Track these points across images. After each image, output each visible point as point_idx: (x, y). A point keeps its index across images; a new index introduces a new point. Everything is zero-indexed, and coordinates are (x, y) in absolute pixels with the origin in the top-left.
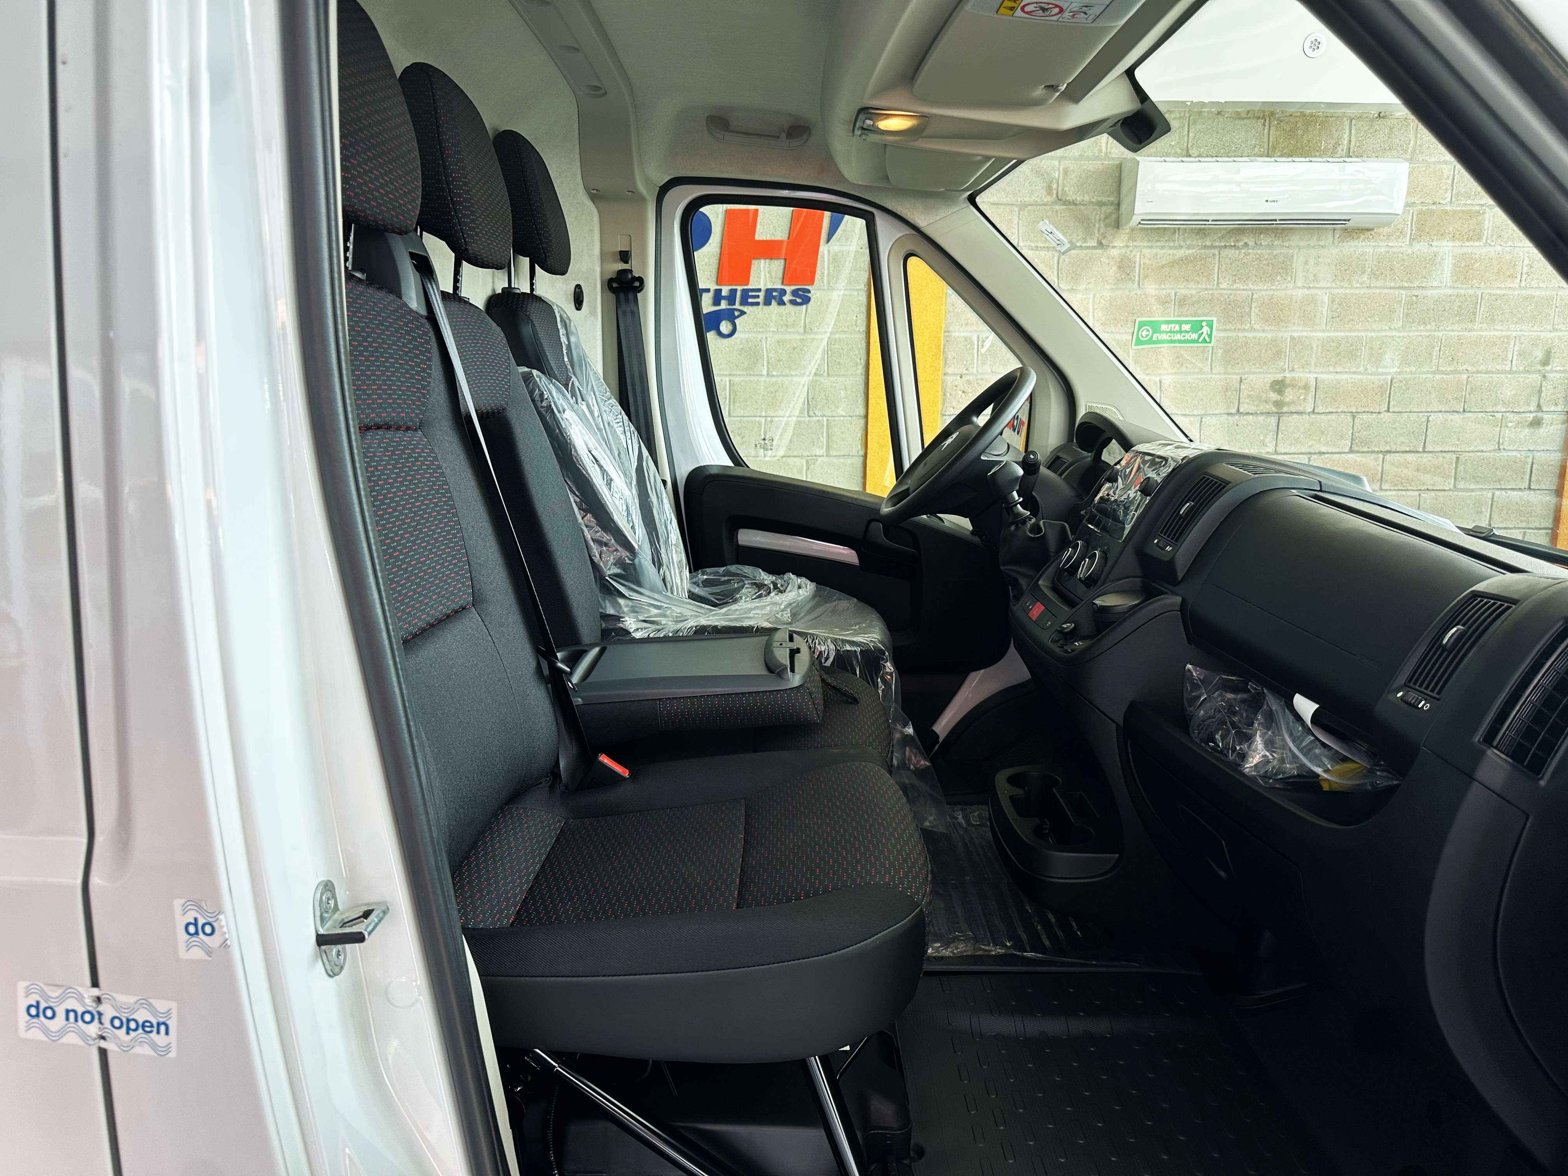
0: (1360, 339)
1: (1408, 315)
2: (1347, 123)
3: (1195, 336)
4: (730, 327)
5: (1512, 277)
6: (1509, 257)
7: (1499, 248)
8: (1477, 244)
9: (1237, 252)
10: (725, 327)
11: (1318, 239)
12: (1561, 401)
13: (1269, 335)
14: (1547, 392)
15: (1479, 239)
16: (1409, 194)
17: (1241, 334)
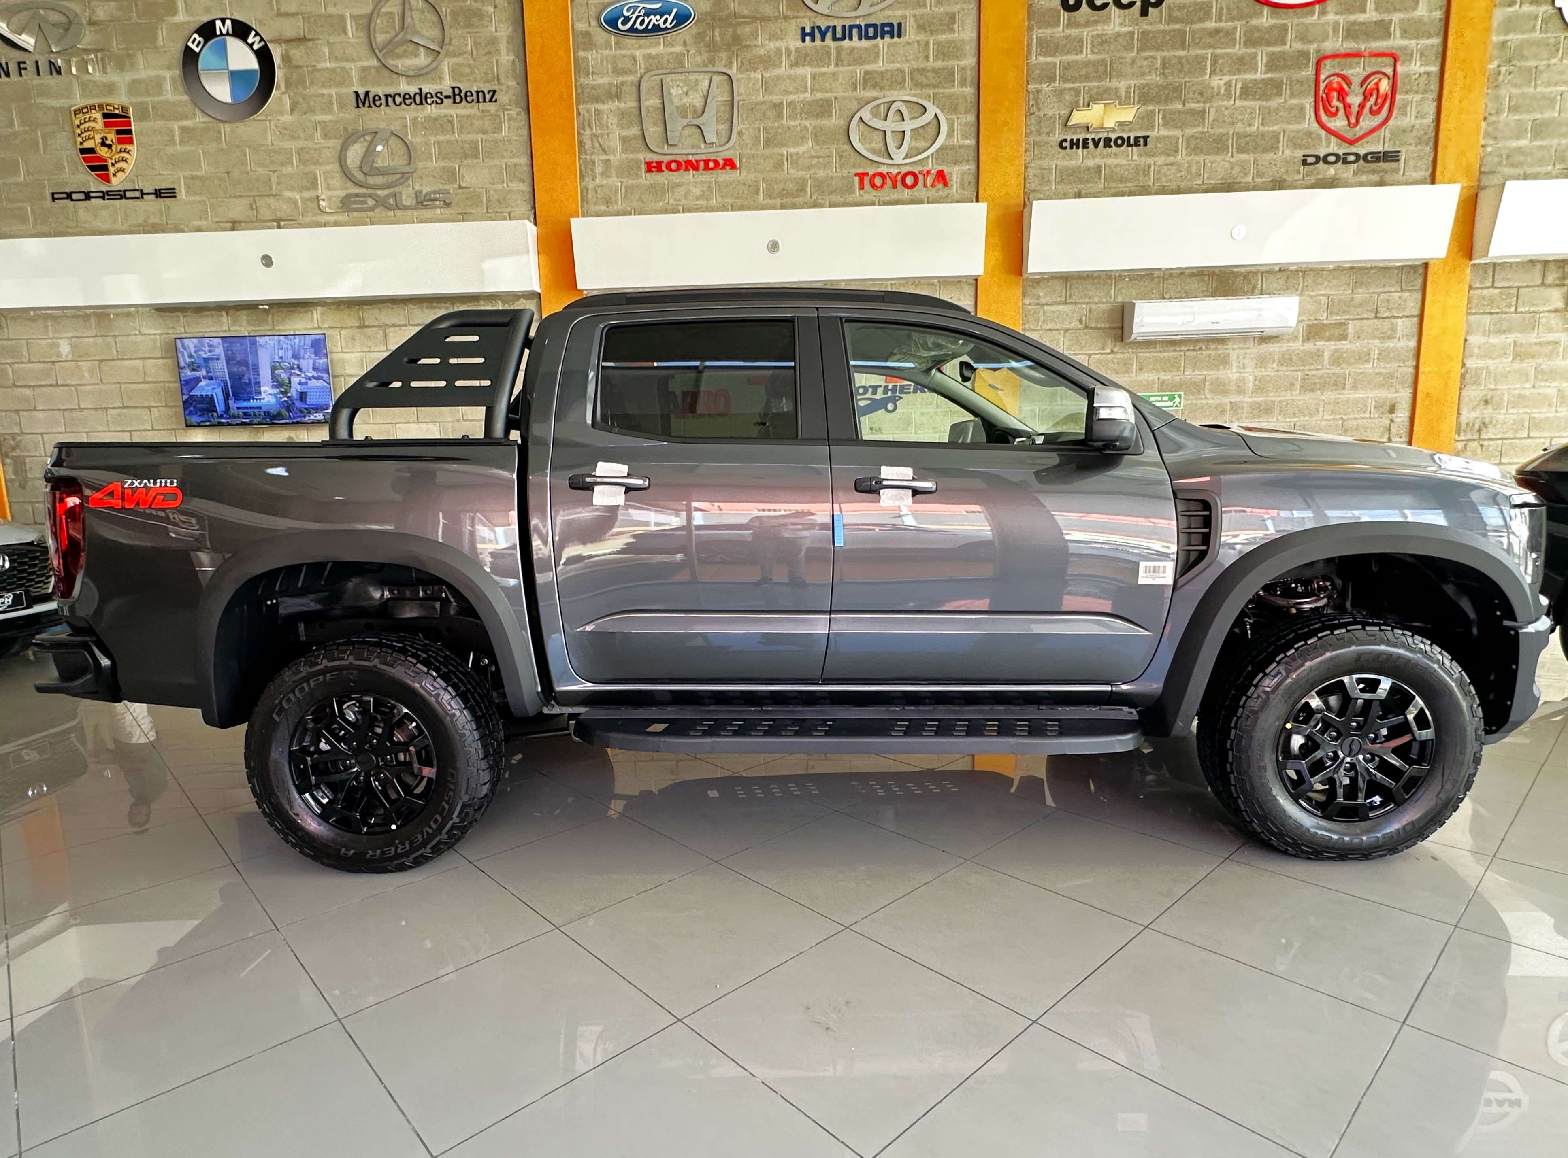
0: (1273, 402)
1: (1301, 387)
2: (1260, 275)
3: (1170, 403)
4: (893, 406)
5: (1367, 361)
6: (1365, 349)
7: (1358, 344)
8: (1344, 342)
9: (1195, 353)
10: (890, 406)
11: (1245, 343)
12: (1403, 436)
13: (1217, 402)
14: (1394, 431)
15: (1346, 339)
16: (1300, 315)
17: (1199, 402)
